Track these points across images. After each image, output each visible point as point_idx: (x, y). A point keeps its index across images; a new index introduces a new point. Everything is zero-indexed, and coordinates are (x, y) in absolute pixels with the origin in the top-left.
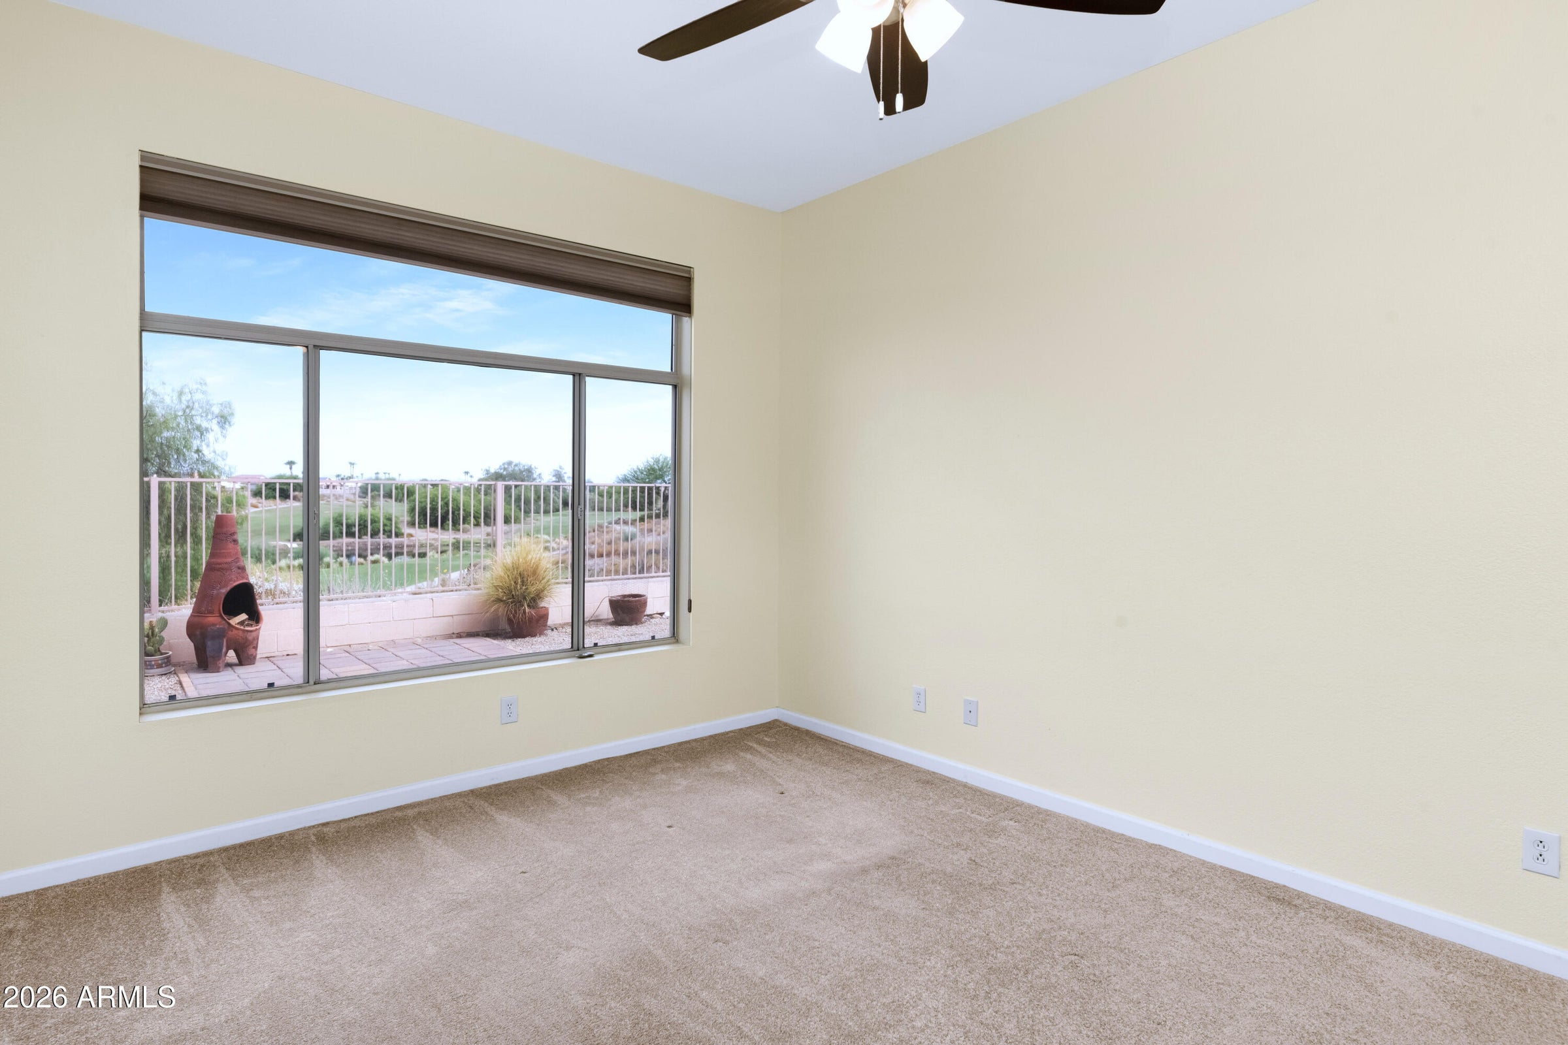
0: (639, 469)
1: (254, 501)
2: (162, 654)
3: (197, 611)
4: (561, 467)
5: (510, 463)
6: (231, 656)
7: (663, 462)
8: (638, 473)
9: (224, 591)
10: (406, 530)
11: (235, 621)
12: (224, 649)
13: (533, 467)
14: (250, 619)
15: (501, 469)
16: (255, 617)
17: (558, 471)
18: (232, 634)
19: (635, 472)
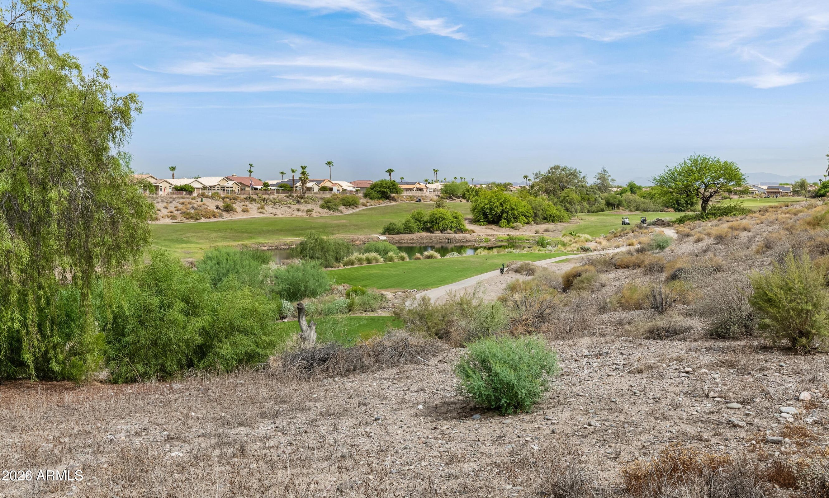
0: (677, 171)
4: (605, 171)
5: (557, 168)
7: (702, 164)
8: (676, 174)
10: (469, 227)
13: (577, 170)
15: (549, 173)
17: (603, 174)
19: (673, 174)
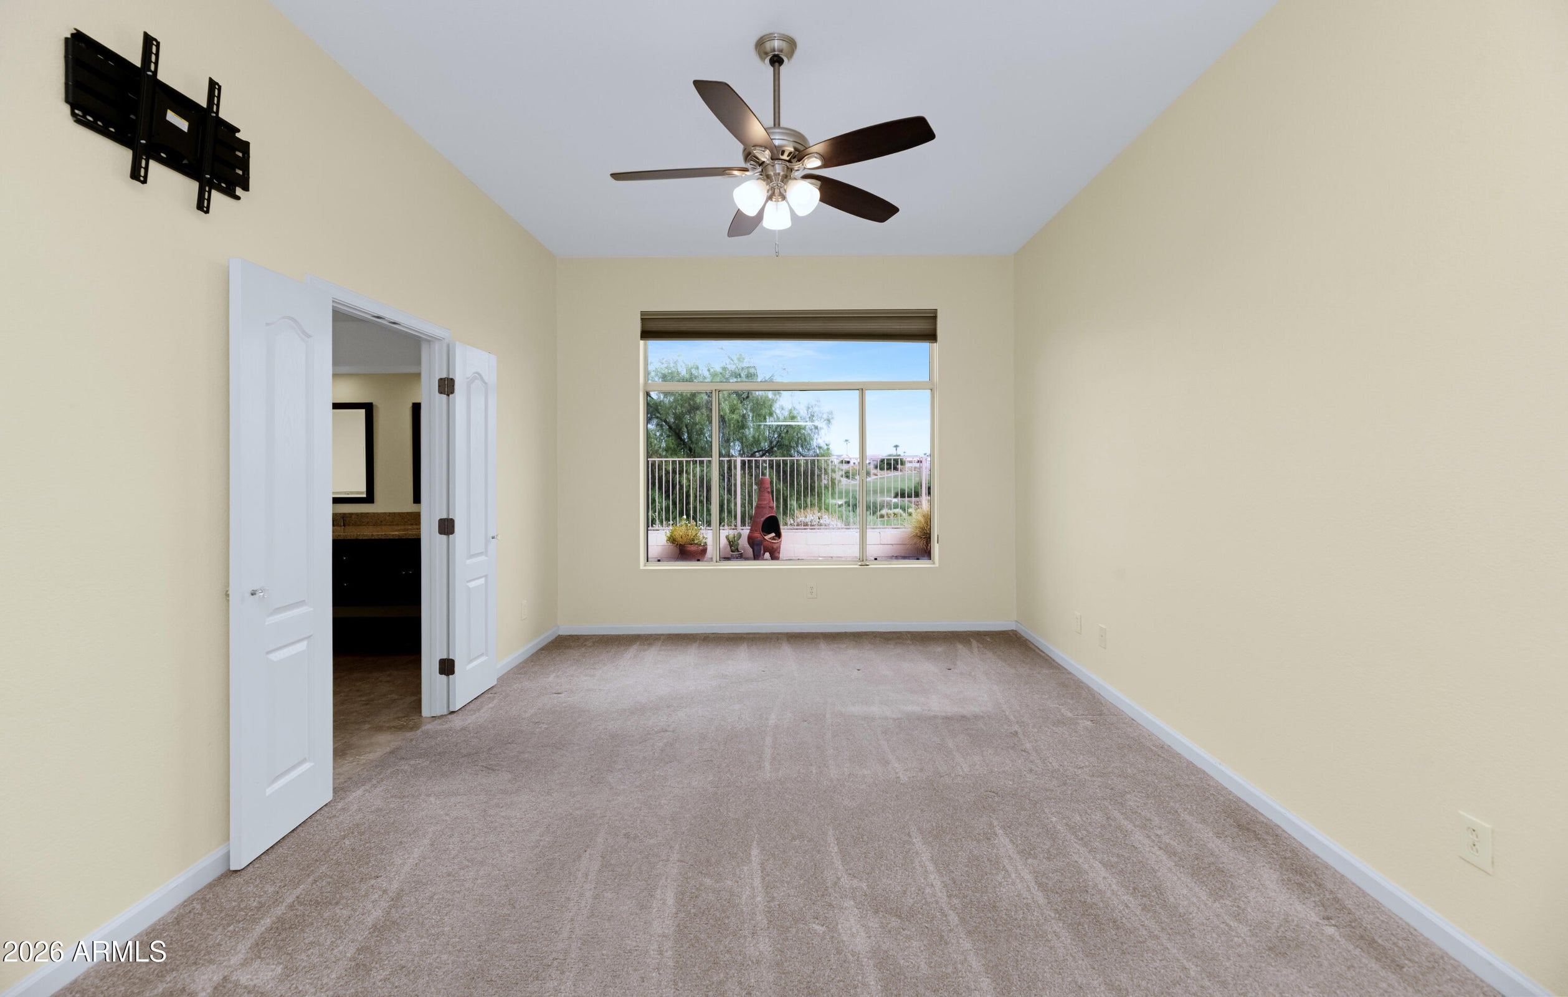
1: (875, 471)
2: (738, 551)
3: (752, 531)
6: (767, 555)
9: (763, 519)
11: (768, 537)
12: (762, 552)
14: (776, 536)
16: (779, 535)
18: (765, 543)
